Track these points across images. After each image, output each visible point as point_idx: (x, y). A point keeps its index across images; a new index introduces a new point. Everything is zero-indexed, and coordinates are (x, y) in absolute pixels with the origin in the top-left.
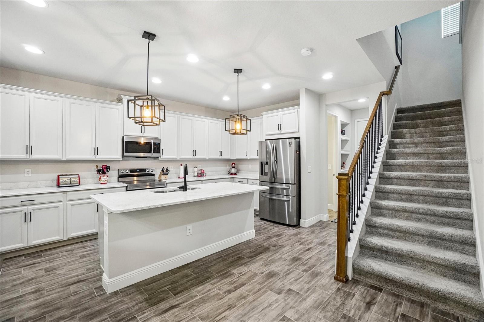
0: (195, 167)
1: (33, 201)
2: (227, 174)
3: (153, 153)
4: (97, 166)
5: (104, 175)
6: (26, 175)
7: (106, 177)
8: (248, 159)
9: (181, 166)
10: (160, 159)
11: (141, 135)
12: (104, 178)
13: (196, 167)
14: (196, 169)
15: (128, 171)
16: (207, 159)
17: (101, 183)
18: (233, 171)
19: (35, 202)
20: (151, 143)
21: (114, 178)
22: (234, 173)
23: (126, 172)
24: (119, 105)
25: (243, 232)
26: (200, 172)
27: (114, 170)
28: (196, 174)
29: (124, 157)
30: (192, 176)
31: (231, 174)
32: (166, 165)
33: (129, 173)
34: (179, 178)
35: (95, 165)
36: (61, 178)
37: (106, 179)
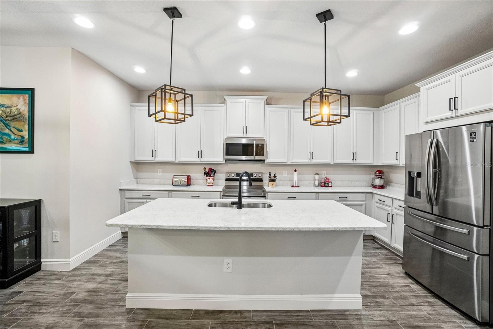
0: (316, 174)
1: (149, 196)
2: (370, 186)
3: (256, 156)
4: (205, 168)
5: (209, 177)
6: (159, 174)
7: (211, 180)
8: (400, 165)
9: (295, 171)
10: (265, 163)
11: (244, 136)
12: (210, 180)
13: (318, 174)
14: (317, 177)
15: (233, 175)
16: (332, 163)
17: (208, 186)
18: (378, 182)
19: (151, 197)
20: (253, 144)
21: (222, 181)
22: (379, 186)
23: (232, 175)
24: (222, 107)
25: (333, 293)
26: (323, 181)
27: (222, 173)
28: (317, 183)
29: (226, 160)
30: (313, 185)
31: (375, 187)
32: (273, 170)
33: (235, 177)
34: (292, 186)
35: (203, 167)
36: (174, 178)
37: (211, 182)
